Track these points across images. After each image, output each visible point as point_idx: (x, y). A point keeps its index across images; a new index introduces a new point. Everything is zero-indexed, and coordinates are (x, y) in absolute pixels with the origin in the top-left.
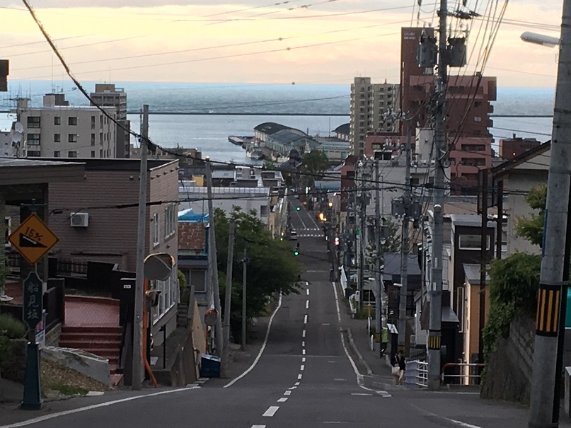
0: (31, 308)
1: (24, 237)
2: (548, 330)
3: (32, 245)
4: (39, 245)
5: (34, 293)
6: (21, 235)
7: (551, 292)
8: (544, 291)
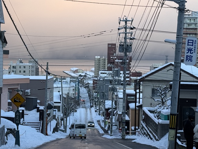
0: (17, 120)
2: (173, 127)
3: (17, 102)
4: (20, 102)
5: (18, 115)
6: (14, 99)
7: (174, 116)
8: (172, 116)
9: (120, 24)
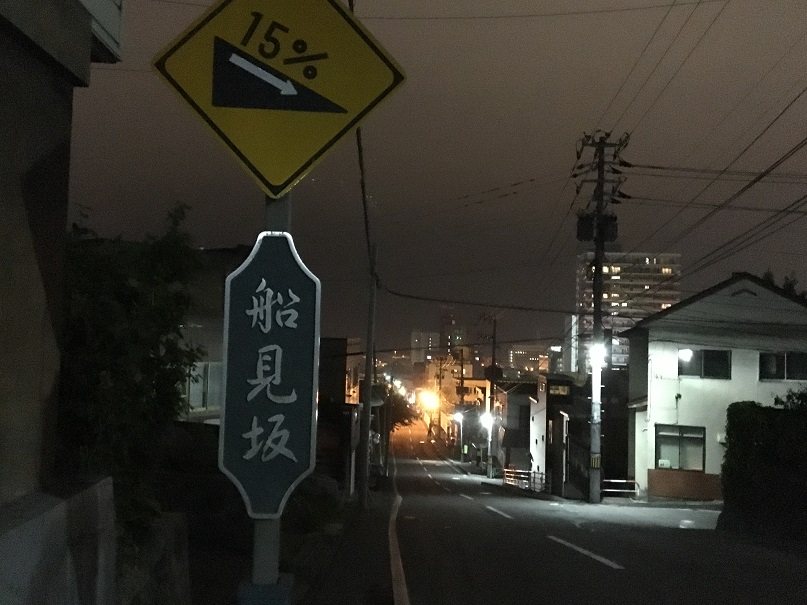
0: (264, 407)
1: (235, 59)
3: (274, 99)
4: (308, 101)
5: (279, 334)
6: (222, 49)
9: (579, 157)
